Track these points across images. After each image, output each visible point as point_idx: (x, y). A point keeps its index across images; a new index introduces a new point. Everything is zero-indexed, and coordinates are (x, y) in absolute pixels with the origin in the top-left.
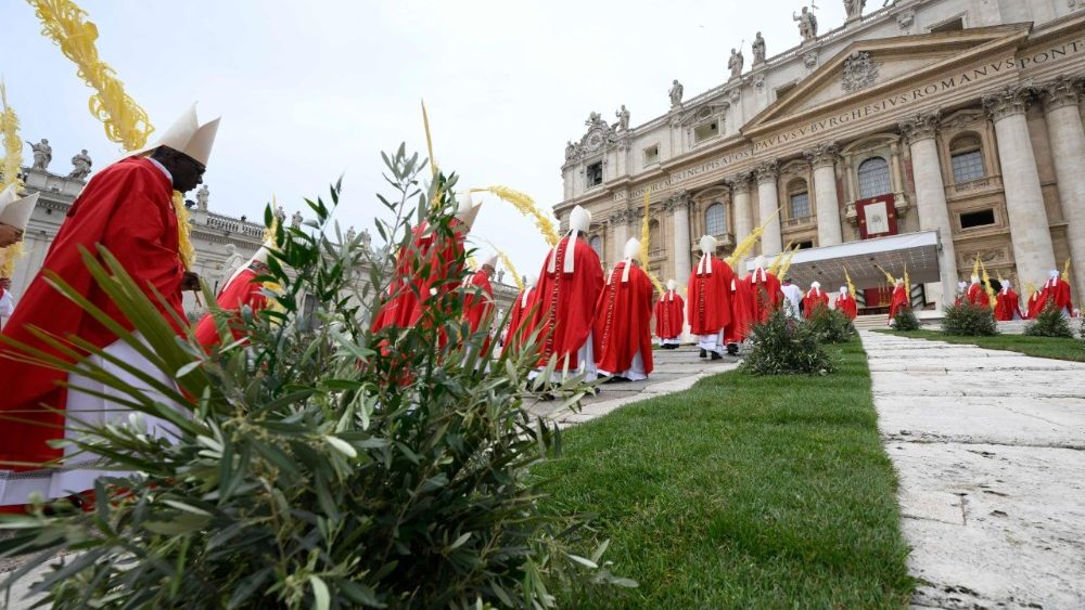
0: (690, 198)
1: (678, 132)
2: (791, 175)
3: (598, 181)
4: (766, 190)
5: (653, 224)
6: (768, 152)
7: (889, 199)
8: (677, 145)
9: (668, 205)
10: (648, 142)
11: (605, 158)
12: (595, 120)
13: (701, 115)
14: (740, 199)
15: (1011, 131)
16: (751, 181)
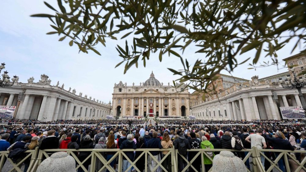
0: (134, 98)
1: (133, 89)
2: (145, 99)
3: (121, 91)
4: (143, 100)
5: (129, 100)
6: (143, 96)
7: (152, 103)
8: (133, 91)
9: (132, 98)
10: (129, 89)
11: (122, 88)
12: (121, 82)
13: (137, 88)
14: (140, 100)
15: (160, 100)
16: (141, 98)
